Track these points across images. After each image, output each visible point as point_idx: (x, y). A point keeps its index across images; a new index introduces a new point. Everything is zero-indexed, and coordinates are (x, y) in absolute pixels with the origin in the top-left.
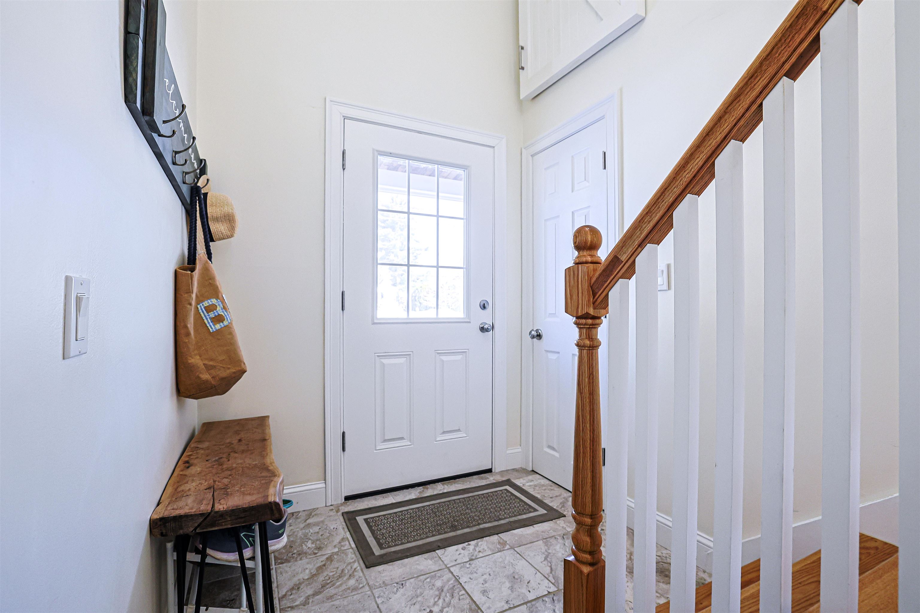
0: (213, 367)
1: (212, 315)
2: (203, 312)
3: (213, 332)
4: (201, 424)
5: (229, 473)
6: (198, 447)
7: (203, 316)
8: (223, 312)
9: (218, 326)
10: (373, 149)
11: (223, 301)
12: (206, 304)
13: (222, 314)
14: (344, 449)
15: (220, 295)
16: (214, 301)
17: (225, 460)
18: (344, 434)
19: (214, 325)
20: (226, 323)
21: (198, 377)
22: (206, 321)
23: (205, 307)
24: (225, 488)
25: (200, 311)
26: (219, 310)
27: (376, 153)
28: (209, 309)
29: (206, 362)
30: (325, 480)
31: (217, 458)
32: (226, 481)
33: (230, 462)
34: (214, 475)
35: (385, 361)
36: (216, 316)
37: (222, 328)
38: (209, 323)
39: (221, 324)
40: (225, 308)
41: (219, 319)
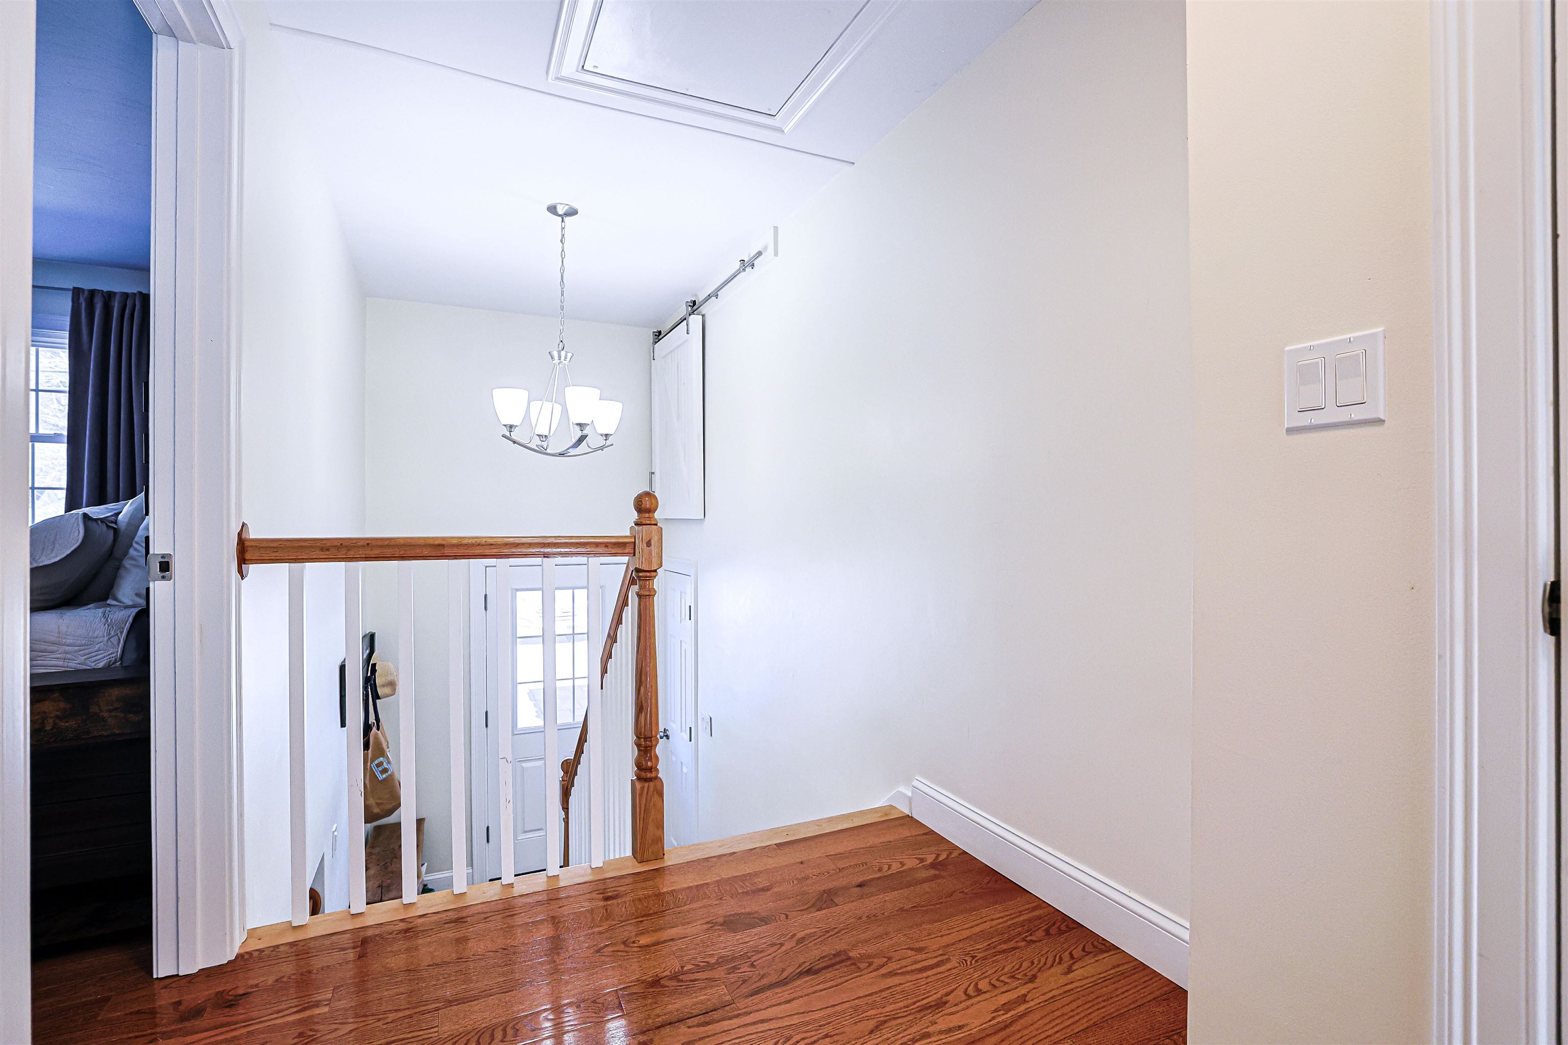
0: (382, 804)
1: (380, 769)
2: (374, 768)
3: (381, 780)
4: (373, 828)
5: (391, 875)
6: (371, 853)
7: (375, 770)
8: (388, 765)
9: (384, 776)
10: (512, 589)
11: (388, 758)
12: (376, 762)
13: (387, 767)
14: (488, 841)
15: (385, 754)
16: (381, 759)
17: (389, 864)
18: (488, 828)
19: (382, 775)
20: (389, 773)
21: (373, 812)
22: (376, 774)
23: (376, 765)
24: (389, 886)
25: (373, 768)
26: (385, 765)
27: (514, 591)
28: (378, 765)
29: (378, 801)
30: (472, 866)
31: (384, 863)
32: (389, 881)
33: (392, 867)
34: (382, 877)
35: (525, 765)
36: (383, 769)
37: (387, 776)
38: (378, 775)
39: (387, 774)
40: (389, 763)
41: (385, 771)
